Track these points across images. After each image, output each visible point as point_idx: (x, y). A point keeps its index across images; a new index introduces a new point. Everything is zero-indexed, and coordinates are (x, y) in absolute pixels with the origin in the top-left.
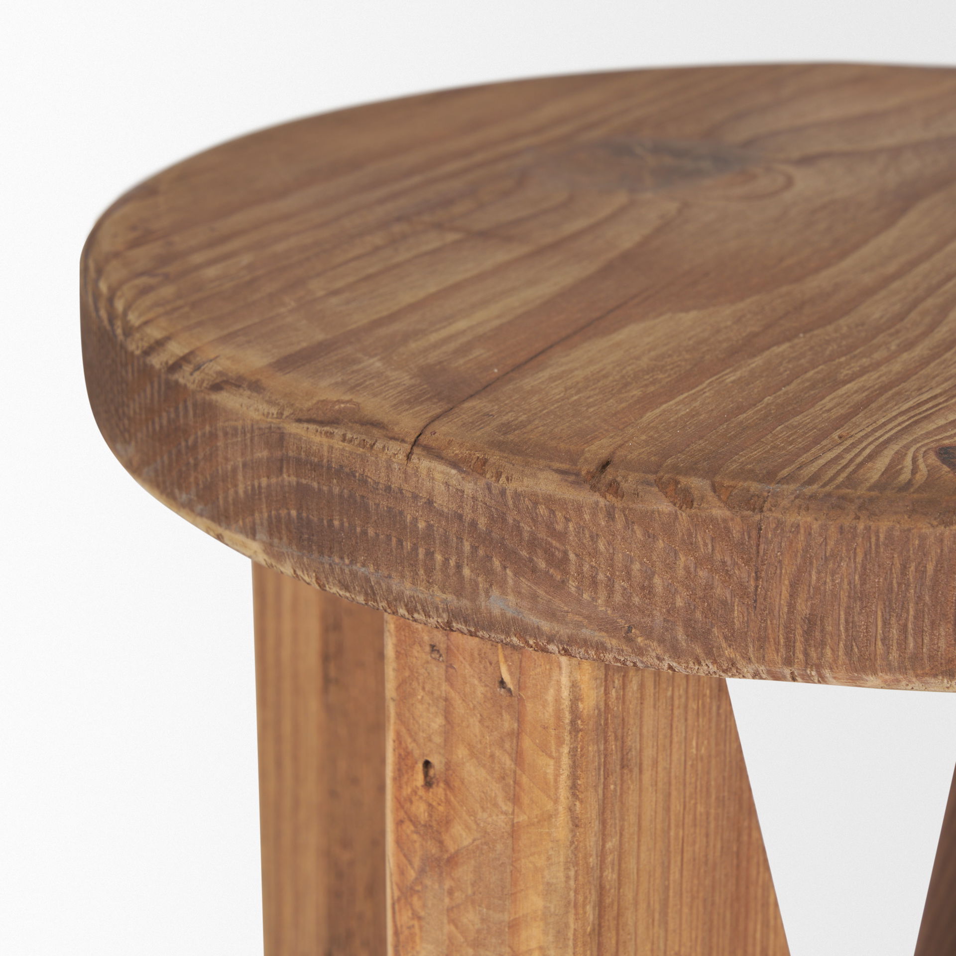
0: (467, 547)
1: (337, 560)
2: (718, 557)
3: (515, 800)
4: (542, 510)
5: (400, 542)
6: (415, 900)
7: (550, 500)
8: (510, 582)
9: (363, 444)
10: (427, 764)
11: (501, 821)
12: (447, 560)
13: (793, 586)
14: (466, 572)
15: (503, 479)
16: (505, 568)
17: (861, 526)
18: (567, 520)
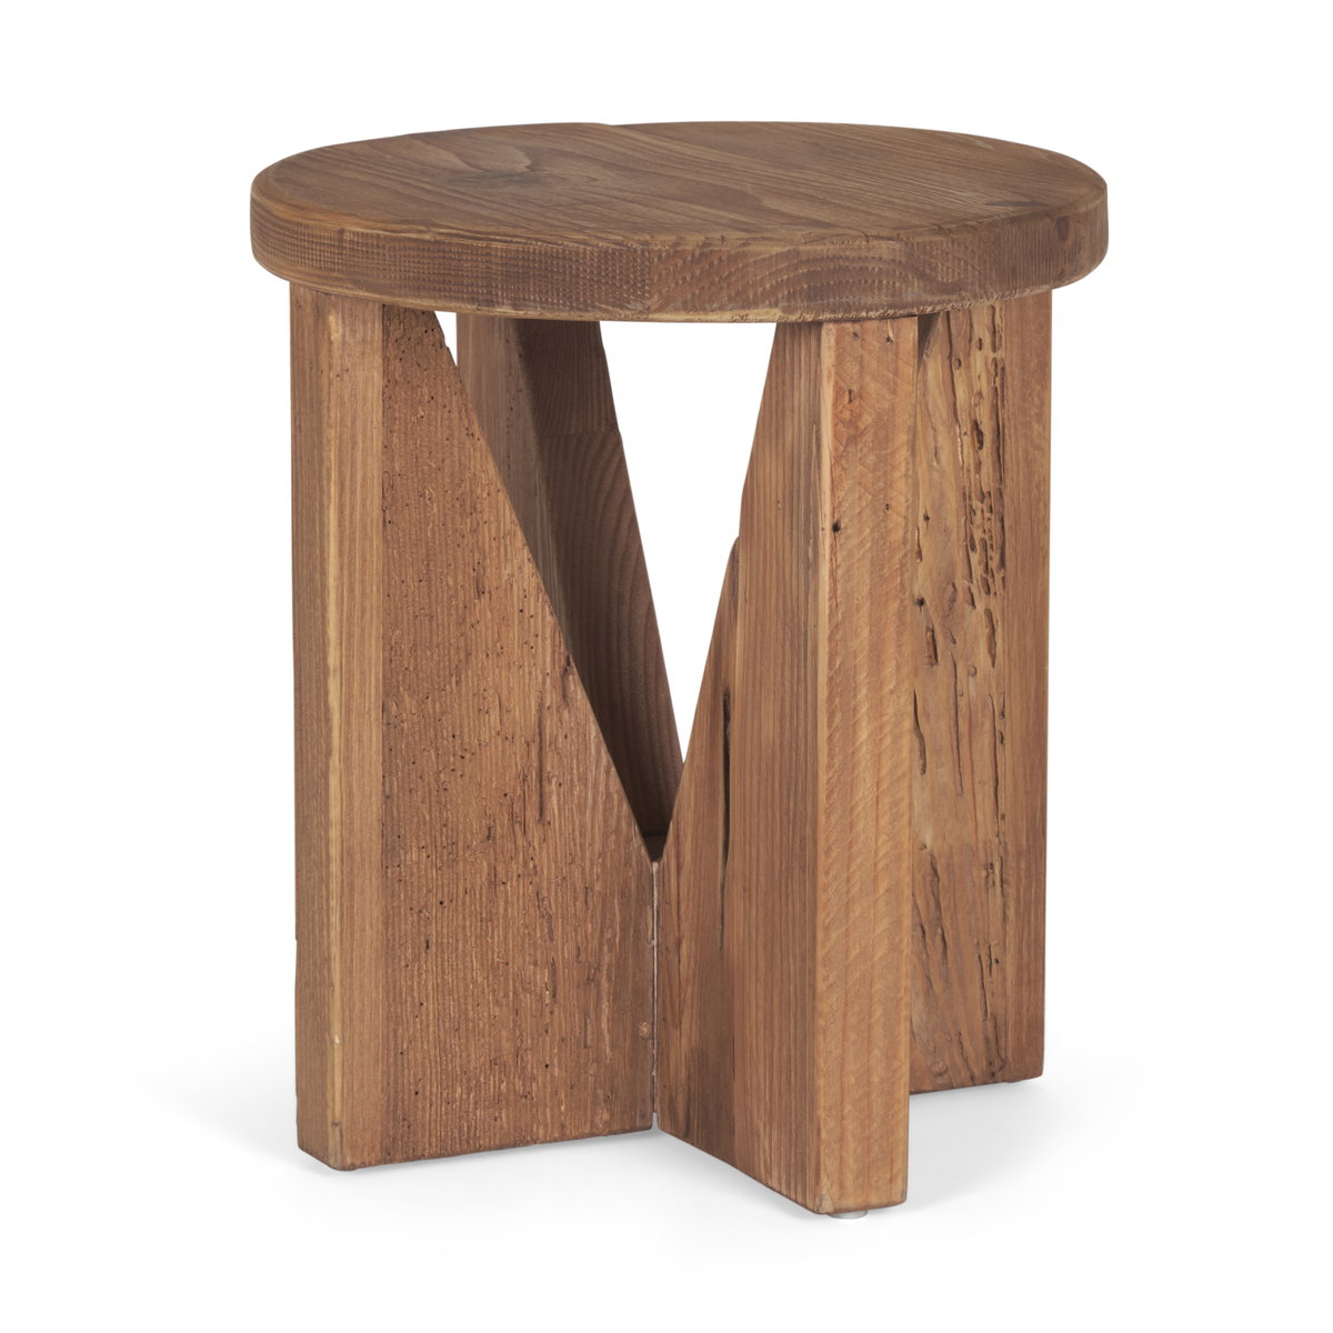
0: (897, 273)
1: (832, 300)
3: (895, 393)
5: (866, 281)
6: (843, 462)
7: (930, 242)
8: (916, 283)
10: (850, 392)
11: (886, 405)
12: (888, 283)
14: (897, 284)
16: (913, 277)
18: (937, 250)
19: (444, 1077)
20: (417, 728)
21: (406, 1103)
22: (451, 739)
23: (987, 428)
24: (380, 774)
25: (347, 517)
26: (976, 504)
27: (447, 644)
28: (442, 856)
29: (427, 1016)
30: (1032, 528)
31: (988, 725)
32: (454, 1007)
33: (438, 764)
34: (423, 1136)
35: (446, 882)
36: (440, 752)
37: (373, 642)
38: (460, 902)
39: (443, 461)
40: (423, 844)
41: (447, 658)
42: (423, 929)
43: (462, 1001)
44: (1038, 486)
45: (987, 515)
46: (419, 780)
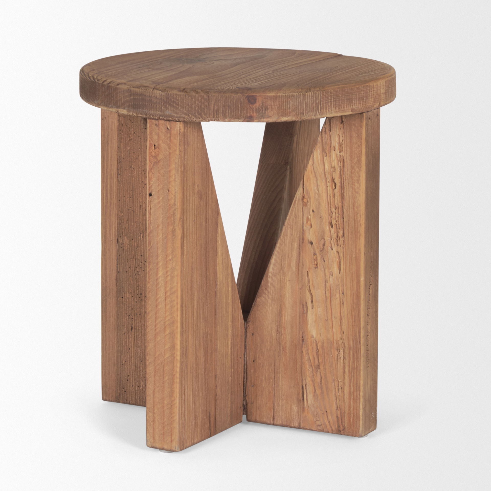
0: (163, 104)
2: (202, 101)
4: (175, 96)
5: (151, 105)
8: (170, 109)
9: (145, 89)
10: (155, 145)
11: (167, 153)
12: (159, 107)
13: (214, 105)
14: (163, 108)
15: (168, 92)
16: (169, 106)
17: (224, 95)
18: (179, 97)
19: (137, 377)
20: (129, 250)
21: (124, 383)
22: (140, 256)
23: (337, 181)
24: (116, 263)
25: (105, 170)
26: (333, 210)
27: (139, 222)
28: (137, 298)
29: (131, 353)
30: (355, 224)
31: (338, 296)
32: (140, 353)
33: (136, 264)
34: (130, 396)
35: (138, 307)
36: (137, 260)
37: (114, 216)
38: (143, 316)
39: (138, 156)
40: (130, 291)
41: (139, 227)
42: (130, 322)
43: (143, 351)
44: (357, 208)
45: (337, 215)
46: (129, 269)
